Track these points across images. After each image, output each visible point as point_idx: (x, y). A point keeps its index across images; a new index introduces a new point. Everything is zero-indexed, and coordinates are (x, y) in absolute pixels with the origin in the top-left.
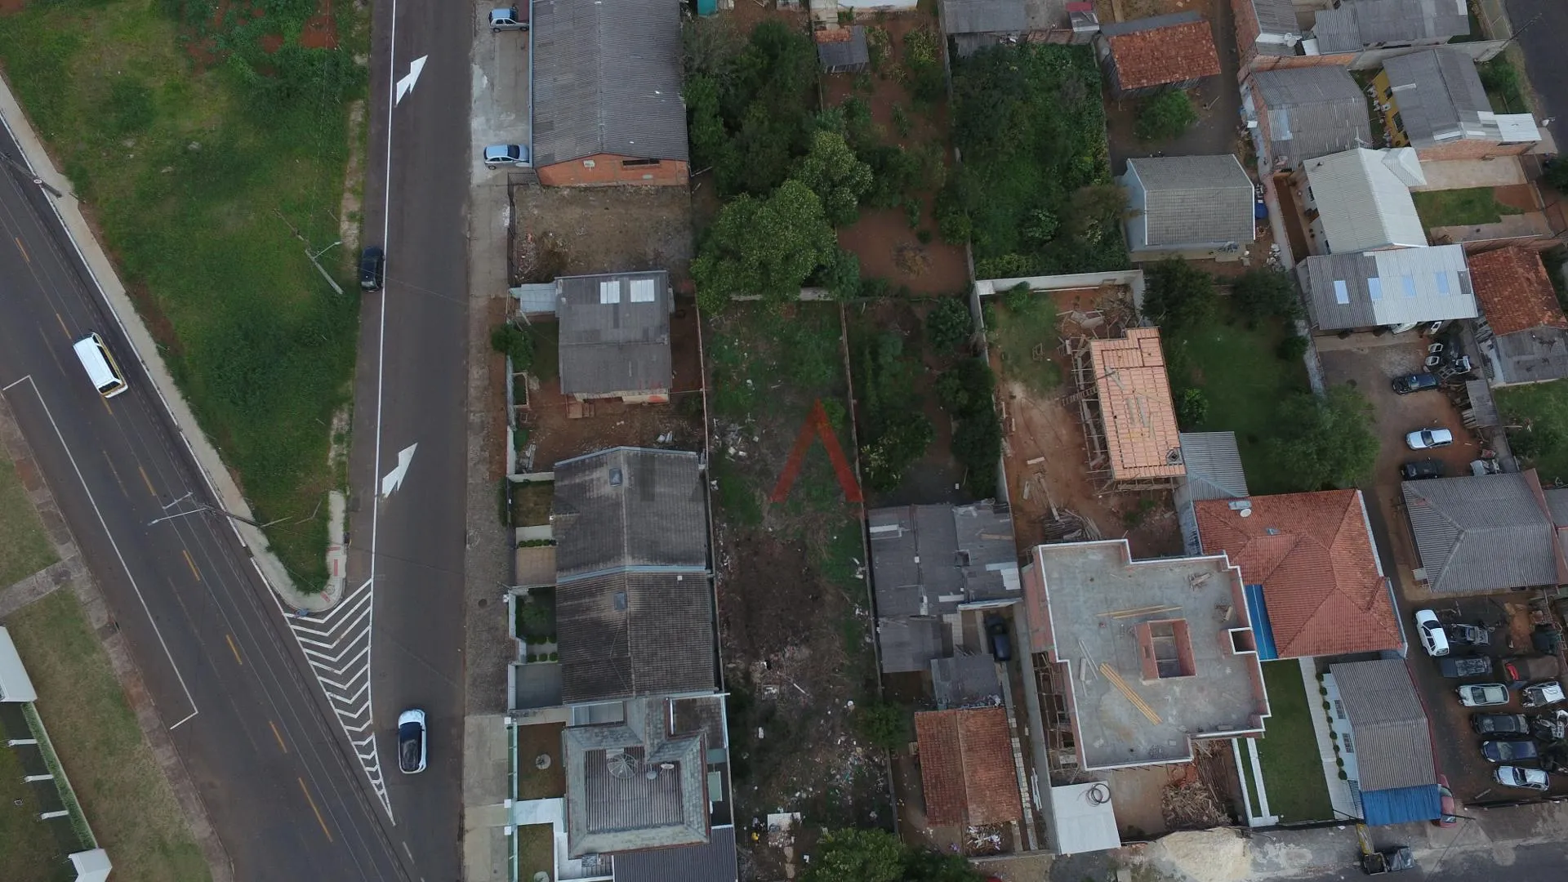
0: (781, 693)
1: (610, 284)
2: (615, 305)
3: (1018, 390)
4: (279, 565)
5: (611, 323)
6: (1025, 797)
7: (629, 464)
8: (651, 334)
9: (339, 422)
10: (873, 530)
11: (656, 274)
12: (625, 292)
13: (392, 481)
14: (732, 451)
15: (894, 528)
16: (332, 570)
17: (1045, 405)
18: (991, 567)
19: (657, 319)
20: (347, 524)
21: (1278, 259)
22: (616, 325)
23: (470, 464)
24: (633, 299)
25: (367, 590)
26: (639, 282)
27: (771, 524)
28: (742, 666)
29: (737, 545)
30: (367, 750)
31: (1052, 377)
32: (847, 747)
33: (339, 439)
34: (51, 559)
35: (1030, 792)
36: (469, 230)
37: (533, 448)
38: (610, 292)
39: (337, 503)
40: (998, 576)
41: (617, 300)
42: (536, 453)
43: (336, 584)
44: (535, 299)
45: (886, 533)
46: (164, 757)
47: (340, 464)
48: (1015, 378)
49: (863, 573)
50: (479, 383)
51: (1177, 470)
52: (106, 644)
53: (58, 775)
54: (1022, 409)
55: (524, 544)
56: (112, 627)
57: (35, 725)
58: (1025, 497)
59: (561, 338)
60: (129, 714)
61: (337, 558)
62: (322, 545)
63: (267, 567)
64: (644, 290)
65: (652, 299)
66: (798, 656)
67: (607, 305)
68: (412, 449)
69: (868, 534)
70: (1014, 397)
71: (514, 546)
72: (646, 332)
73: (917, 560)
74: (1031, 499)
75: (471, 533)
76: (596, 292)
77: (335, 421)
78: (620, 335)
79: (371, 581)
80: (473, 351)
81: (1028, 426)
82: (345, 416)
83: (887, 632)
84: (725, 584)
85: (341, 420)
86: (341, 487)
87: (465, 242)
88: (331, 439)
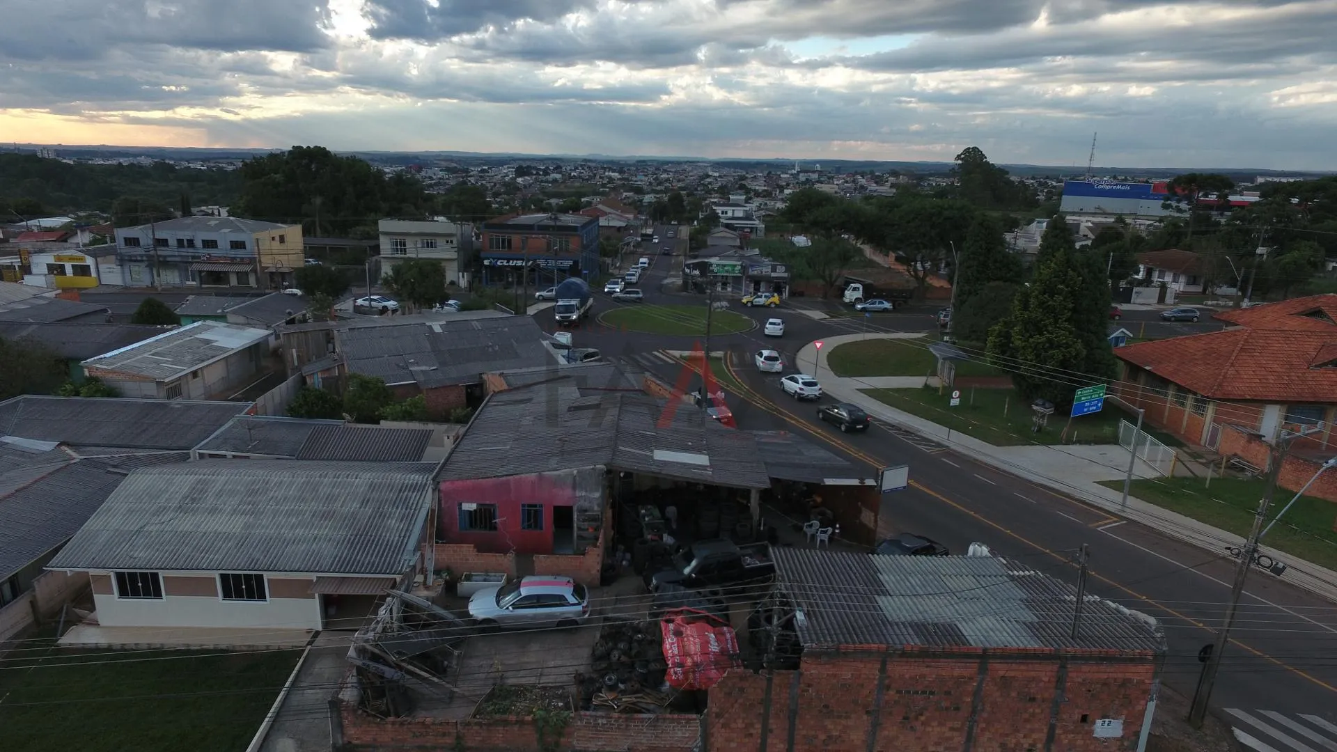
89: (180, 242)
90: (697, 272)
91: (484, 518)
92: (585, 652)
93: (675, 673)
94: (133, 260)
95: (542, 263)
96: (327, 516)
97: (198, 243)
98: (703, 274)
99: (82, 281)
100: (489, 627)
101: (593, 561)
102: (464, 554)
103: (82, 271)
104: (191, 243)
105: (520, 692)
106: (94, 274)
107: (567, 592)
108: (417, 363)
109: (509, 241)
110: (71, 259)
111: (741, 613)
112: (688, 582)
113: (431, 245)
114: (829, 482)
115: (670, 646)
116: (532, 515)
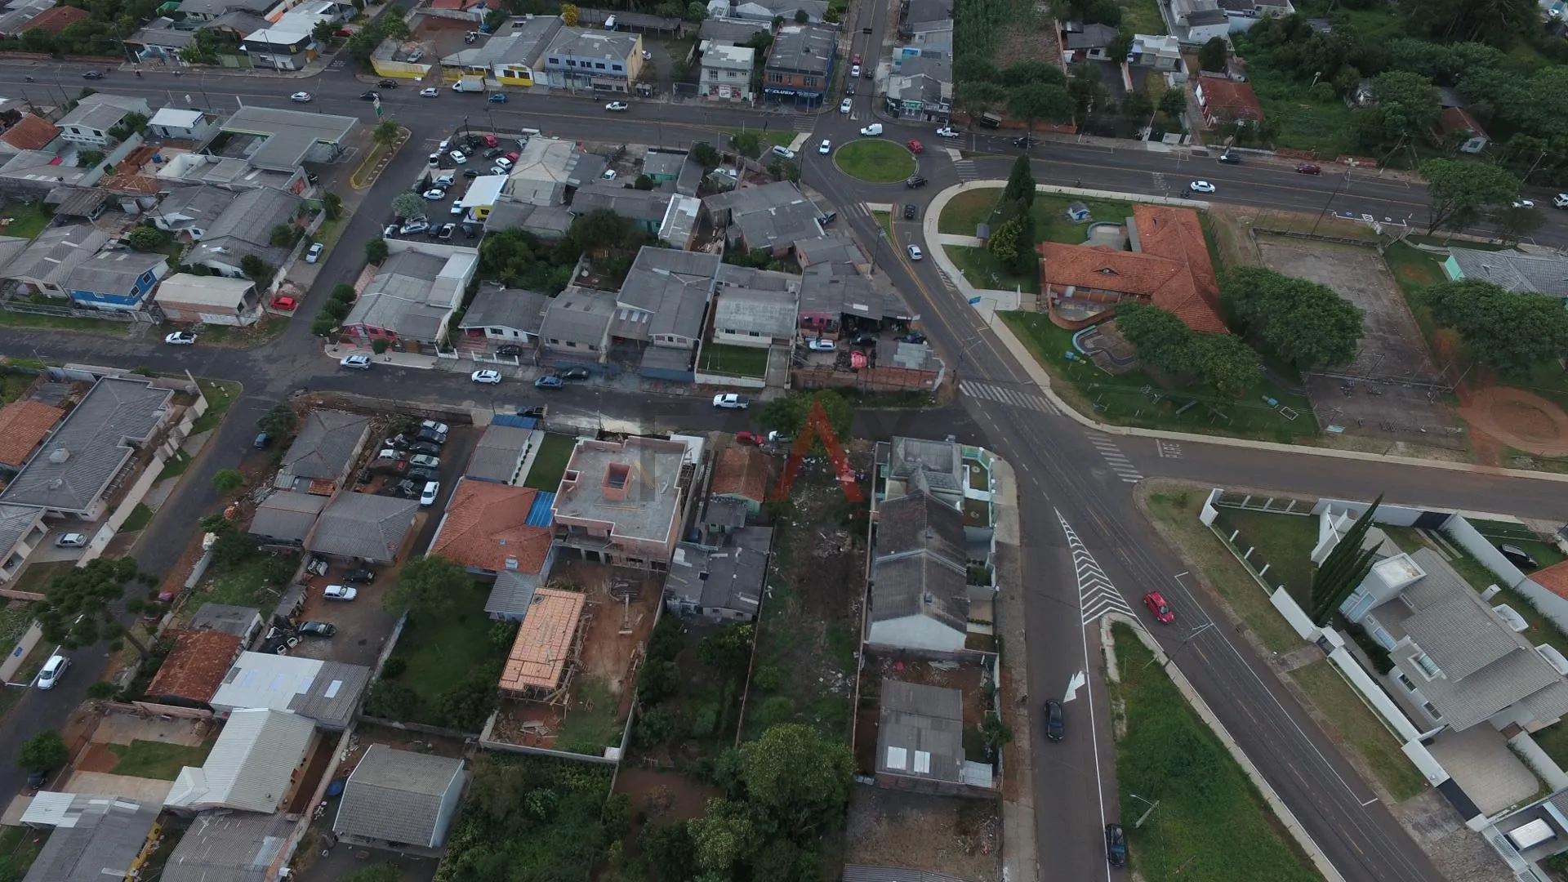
0: (834, 532)
1: (922, 770)
2: (918, 749)
3: (615, 686)
4: (1143, 641)
5: (923, 733)
6: (708, 472)
7: (919, 607)
8: (893, 719)
9: (1122, 728)
10: (757, 603)
11: (884, 771)
12: (911, 759)
13: (1078, 681)
14: (840, 675)
15: (742, 599)
16: (1110, 634)
17: (600, 672)
18: (690, 565)
19: (888, 731)
20: (1105, 660)
21: (348, 747)
22: (919, 731)
23: (1025, 681)
24: (905, 751)
25: (1085, 619)
26: (899, 767)
27: (822, 626)
28: (855, 551)
29: (847, 617)
30: (1073, 541)
31: (585, 689)
32: (801, 506)
33: (1120, 717)
34: (1293, 673)
35: (705, 473)
36: (1038, 871)
37: (982, 685)
38: (922, 763)
39: (1113, 673)
40: (686, 559)
41: (917, 753)
42: (979, 681)
43: (1106, 626)
44: (979, 775)
45: (748, 597)
46: (1188, 559)
47: (1116, 699)
48: (613, 695)
49: (767, 588)
50: (1022, 736)
51: (540, 591)
52: (1240, 621)
53: (1242, 559)
54: (617, 672)
55: (988, 624)
56: (1239, 629)
57: (1261, 581)
58: (641, 615)
59: (961, 728)
60: (1213, 582)
61: (1108, 641)
62: (1118, 649)
63: (1152, 643)
64: (895, 758)
65: (890, 749)
66: (820, 551)
67: (926, 751)
68: (1066, 700)
69: (760, 601)
70: (620, 681)
71: (994, 624)
72: (897, 721)
73: (735, 576)
74: (639, 613)
75: (1022, 639)
76: (933, 765)
77: (1125, 729)
78: (916, 721)
79: (1084, 624)
80: (1028, 762)
81: (618, 660)
82: (1118, 732)
83: (765, 548)
84: (859, 595)
85: (1121, 730)
86: (1112, 683)
87: (1040, 858)
88: (1125, 717)
89: (583, 64)
90: (894, 105)
91: (810, 320)
92: (835, 358)
93: (853, 365)
94: (554, 71)
95: (800, 93)
96: (772, 317)
97: (593, 65)
98: (897, 106)
99: (524, 82)
100: (815, 351)
101: (836, 335)
102: (807, 331)
103: (524, 75)
104: (589, 65)
105: (822, 366)
106: (531, 78)
107: (831, 344)
108: (770, 235)
109: (781, 77)
110: (518, 68)
111: (869, 352)
112: (858, 344)
113: (732, 75)
114: (899, 317)
115: (853, 359)
116: (821, 321)
